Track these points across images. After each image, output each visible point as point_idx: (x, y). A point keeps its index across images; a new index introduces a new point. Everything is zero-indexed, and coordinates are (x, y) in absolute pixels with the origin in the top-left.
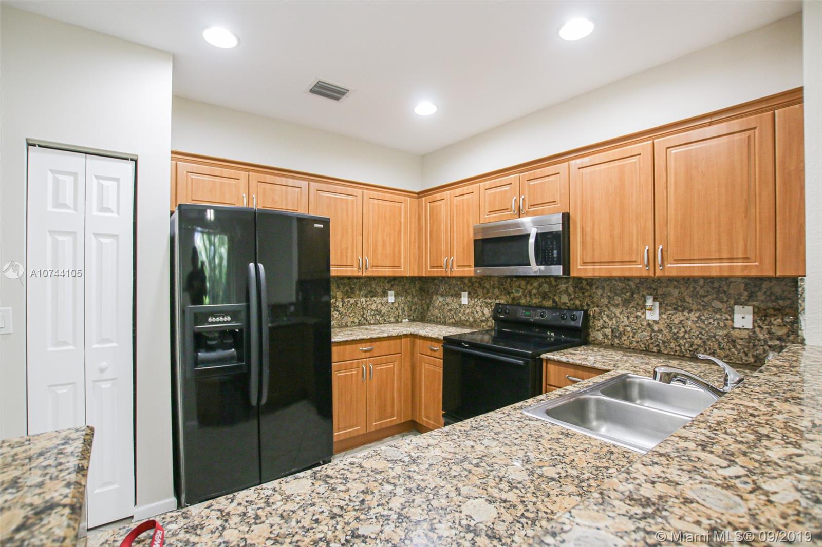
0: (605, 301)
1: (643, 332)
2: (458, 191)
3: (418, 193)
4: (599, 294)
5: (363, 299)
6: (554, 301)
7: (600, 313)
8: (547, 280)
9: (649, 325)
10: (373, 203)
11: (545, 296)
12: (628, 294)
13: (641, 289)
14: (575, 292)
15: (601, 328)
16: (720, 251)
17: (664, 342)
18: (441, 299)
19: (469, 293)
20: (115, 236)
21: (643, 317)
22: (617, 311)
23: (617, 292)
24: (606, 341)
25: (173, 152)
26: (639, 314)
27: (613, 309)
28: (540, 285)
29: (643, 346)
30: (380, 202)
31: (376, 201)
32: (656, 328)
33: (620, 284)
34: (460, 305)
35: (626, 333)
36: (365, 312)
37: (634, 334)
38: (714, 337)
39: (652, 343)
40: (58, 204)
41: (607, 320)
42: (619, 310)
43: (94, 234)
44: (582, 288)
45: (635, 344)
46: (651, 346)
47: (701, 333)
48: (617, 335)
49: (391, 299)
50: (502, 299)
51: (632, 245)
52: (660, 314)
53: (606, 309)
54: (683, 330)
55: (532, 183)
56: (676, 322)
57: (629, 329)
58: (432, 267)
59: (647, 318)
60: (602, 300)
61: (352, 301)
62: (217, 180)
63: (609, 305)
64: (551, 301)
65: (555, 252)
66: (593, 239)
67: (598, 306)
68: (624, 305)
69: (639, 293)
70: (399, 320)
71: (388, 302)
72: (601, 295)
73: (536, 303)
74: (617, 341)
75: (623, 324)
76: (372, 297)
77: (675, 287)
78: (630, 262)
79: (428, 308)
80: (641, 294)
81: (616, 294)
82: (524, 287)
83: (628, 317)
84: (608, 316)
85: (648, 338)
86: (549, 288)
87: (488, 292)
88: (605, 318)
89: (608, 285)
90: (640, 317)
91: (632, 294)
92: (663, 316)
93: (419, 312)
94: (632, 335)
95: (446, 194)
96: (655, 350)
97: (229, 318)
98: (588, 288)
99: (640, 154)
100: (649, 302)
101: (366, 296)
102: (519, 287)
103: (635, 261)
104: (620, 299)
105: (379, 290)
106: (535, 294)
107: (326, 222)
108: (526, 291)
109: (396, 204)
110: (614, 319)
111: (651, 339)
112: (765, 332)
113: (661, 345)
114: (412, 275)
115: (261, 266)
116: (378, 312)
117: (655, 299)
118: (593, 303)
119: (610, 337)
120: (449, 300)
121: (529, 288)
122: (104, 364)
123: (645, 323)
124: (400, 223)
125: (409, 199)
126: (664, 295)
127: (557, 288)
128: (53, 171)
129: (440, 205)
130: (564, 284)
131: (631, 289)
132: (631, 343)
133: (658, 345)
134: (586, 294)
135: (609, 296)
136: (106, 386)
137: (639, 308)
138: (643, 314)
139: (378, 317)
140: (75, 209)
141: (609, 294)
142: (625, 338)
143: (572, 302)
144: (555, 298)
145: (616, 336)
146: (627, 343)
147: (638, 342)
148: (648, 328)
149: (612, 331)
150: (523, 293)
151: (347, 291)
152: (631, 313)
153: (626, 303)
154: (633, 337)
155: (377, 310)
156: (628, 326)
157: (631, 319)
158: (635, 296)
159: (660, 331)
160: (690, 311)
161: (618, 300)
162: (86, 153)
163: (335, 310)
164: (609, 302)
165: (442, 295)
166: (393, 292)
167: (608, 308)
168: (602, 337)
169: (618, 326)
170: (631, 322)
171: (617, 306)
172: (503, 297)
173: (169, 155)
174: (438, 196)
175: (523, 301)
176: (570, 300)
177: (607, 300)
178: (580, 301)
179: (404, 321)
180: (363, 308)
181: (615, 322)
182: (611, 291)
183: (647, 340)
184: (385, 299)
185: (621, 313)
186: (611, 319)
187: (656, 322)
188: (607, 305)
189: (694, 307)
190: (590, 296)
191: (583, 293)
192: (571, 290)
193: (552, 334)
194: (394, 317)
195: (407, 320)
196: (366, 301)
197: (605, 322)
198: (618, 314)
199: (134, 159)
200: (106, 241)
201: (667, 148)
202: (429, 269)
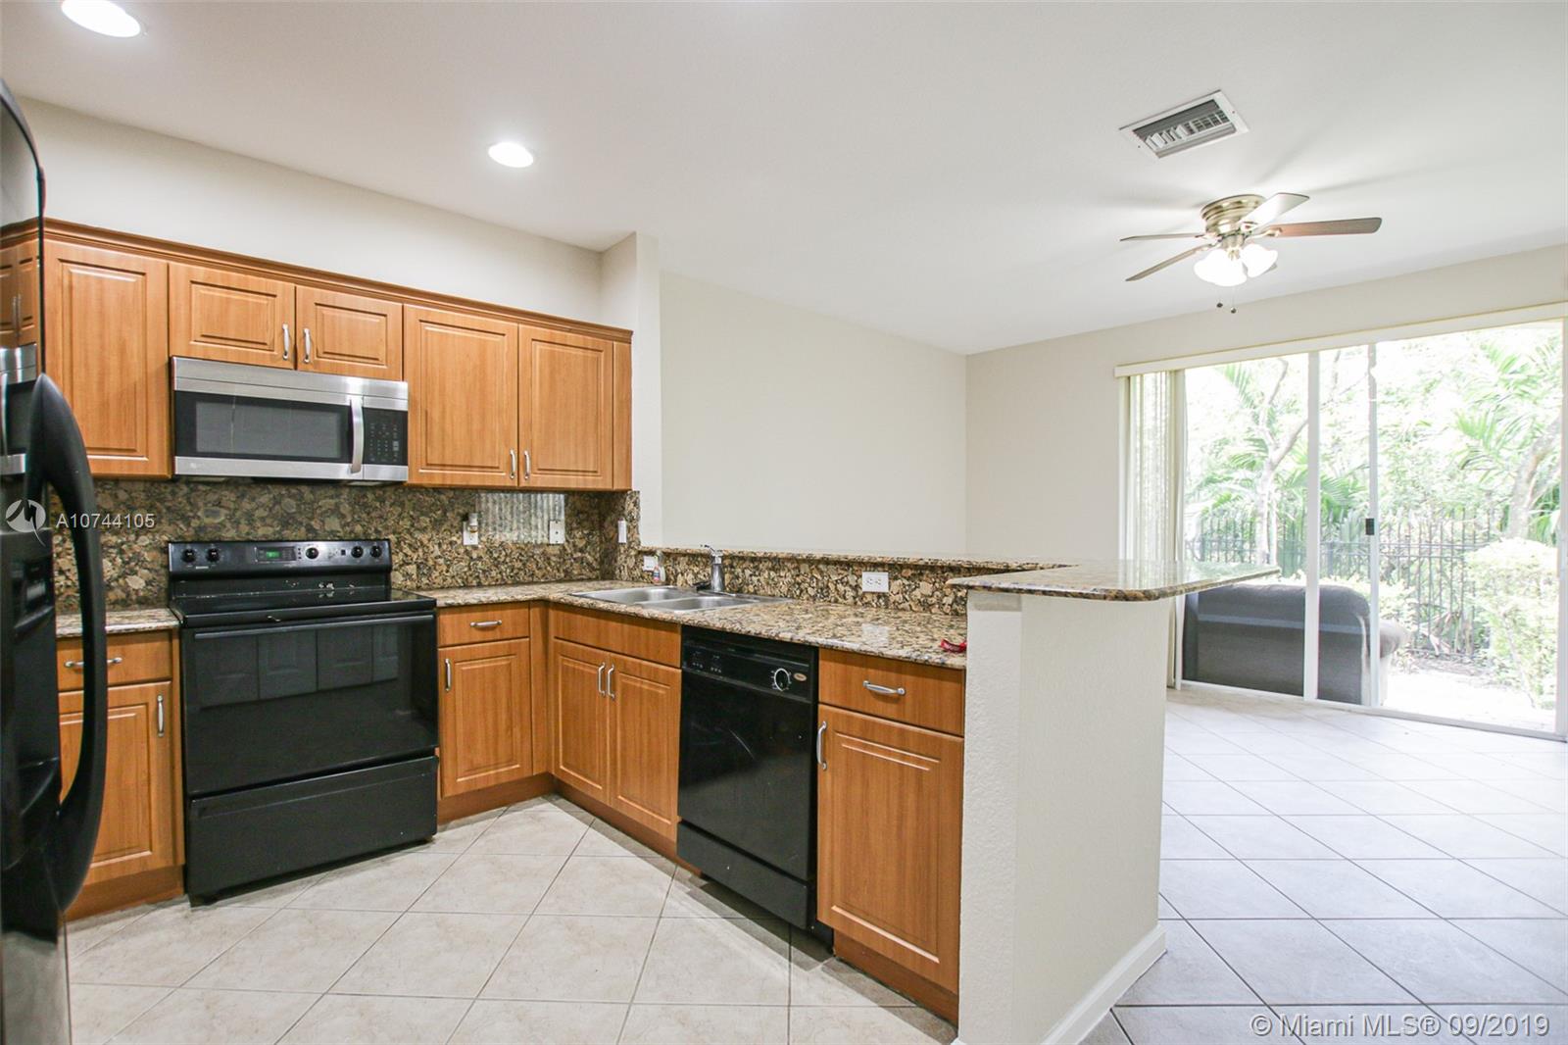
0: (406, 523)
1: (459, 562)
4: (397, 513)
6: (309, 530)
7: (398, 543)
8: (294, 491)
9: (467, 552)
11: (286, 521)
12: (439, 512)
13: (456, 506)
14: (353, 512)
15: (401, 566)
16: (576, 462)
17: (484, 571)
21: (459, 542)
22: (424, 538)
23: (424, 509)
24: (409, 583)
26: (454, 539)
27: (418, 535)
28: (277, 501)
29: (460, 581)
32: (475, 556)
33: (427, 499)
35: (437, 567)
37: (448, 566)
38: (533, 557)
39: (471, 575)
41: (410, 553)
42: (427, 536)
44: (365, 506)
45: (449, 580)
46: (470, 579)
47: (521, 554)
48: (425, 571)
50: (164, 533)
52: (481, 537)
53: (408, 536)
54: (504, 553)
55: (330, 312)
56: (497, 544)
57: (441, 561)
59: (465, 544)
60: (401, 523)
63: (412, 530)
64: (303, 529)
65: (396, 443)
66: (443, 430)
67: (394, 533)
68: (433, 529)
69: (453, 510)
72: (400, 515)
73: (264, 535)
74: (425, 580)
75: (433, 556)
78: (492, 467)
80: (456, 512)
81: (423, 514)
82: (232, 506)
83: (440, 545)
84: (410, 546)
85: (466, 569)
86: (298, 505)
88: (407, 550)
89: (409, 501)
90: (456, 542)
91: (445, 512)
92: (484, 538)
94: (445, 568)
96: (475, 583)
98: (378, 504)
102: (219, 504)
103: (498, 468)
104: (428, 520)
106: (263, 519)
108: (238, 514)
110: (420, 550)
111: (470, 569)
112: (571, 545)
113: (481, 576)
118: (386, 528)
119: (414, 577)
121: (246, 506)
123: (462, 550)
126: (484, 513)
127: (315, 505)
130: (332, 497)
131: (442, 506)
132: (444, 580)
133: (478, 577)
134: (373, 514)
135: (411, 516)
137: (454, 531)
138: (458, 538)
141: (411, 513)
142: (437, 574)
143: (348, 529)
144: (313, 523)
145: (423, 573)
146: (439, 580)
147: (453, 577)
148: (466, 557)
149: (418, 567)
150: (230, 518)
152: (444, 539)
153: (436, 525)
154: (447, 571)
156: (440, 557)
157: (444, 547)
158: (448, 514)
159: (480, 558)
161: (425, 521)
164: (412, 526)
167: (411, 534)
168: (402, 579)
169: (426, 560)
170: (444, 551)
171: (423, 530)
172: (170, 529)
175: (229, 534)
177: (409, 523)
178: (363, 526)
181: (421, 554)
182: (414, 509)
183: (465, 573)
185: (429, 540)
186: (415, 550)
187: (475, 548)
188: (408, 530)
189: (514, 525)
190: (381, 517)
191: (368, 514)
192: (345, 508)
193: (330, 586)
197: (406, 555)
198: (426, 542)
201: (533, 340)
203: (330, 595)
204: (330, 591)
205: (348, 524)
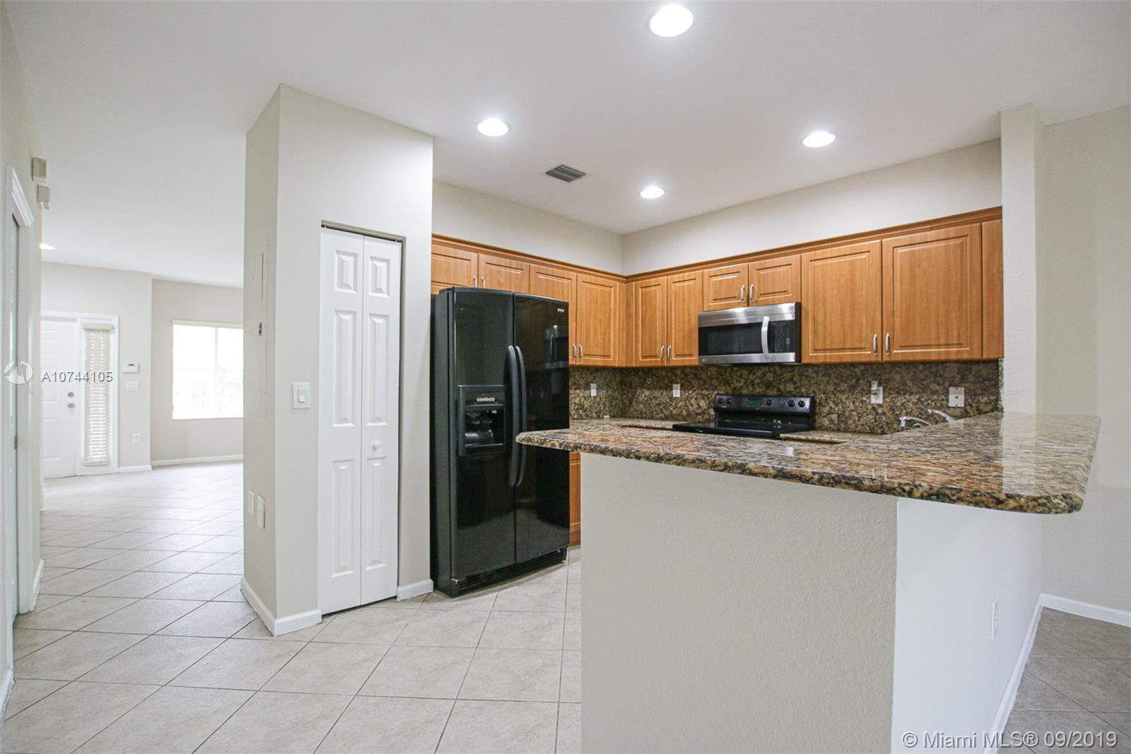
0: (831, 388)
1: (867, 415)
2: (677, 277)
3: (627, 278)
4: (826, 381)
6: (779, 390)
7: (826, 400)
8: (772, 369)
9: (874, 408)
10: (586, 288)
11: (769, 385)
12: (854, 380)
13: (866, 376)
14: (801, 380)
15: (827, 414)
16: (938, 338)
17: (887, 424)
18: (647, 393)
19: (682, 385)
20: (385, 316)
21: (868, 401)
22: (843, 397)
23: (844, 379)
24: (832, 426)
25: (434, 236)
26: (864, 398)
27: (840, 396)
28: (764, 375)
29: (868, 428)
30: (593, 286)
31: (588, 285)
32: (880, 411)
33: (845, 371)
34: (672, 398)
35: (852, 417)
37: (860, 417)
38: (932, 416)
39: (877, 426)
40: (343, 285)
41: (833, 407)
42: (845, 396)
43: (370, 314)
44: (807, 376)
45: (860, 427)
46: (876, 428)
47: (920, 413)
48: (843, 419)
49: (594, 393)
50: (721, 390)
51: (862, 333)
52: (884, 398)
53: (832, 396)
54: (905, 411)
55: (761, 272)
56: (899, 404)
57: (854, 413)
58: (643, 357)
59: (872, 402)
60: (828, 387)
63: (835, 392)
64: (776, 390)
65: (788, 339)
66: (825, 327)
67: (824, 393)
68: (850, 391)
69: (864, 379)
70: (601, 416)
71: (590, 396)
72: (828, 382)
73: (759, 393)
74: (843, 425)
75: (849, 409)
76: (576, 389)
77: (898, 372)
78: (860, 348)
79: (631, 403)
80: (866, 380)
81: (842, 381)
82: (746, 377)
83: (854, 402)
84: (834, 402)
85: (873, 421)
86: (774, 377)
87: (705, 383)
88: (832, 404)
89: (834, 373)
90: (865, 401)
91: (858, 380)
92: (887, 399)
93: (619, 406)
94: (857, 419)
95: (663, 279)
96: (879, 431)
97: (493, 399)
98: (814, 375)
99: (869, 251)
100: (874, 387)
102: (741, 376)
103: (864, 348)
104: (846, 385)
105: (582, 382)
106: (758, 384)
107: (565, 306)
108: (748, 381)
109: (607, 289)
110: (840, 405)
111: (876, 421)
112: (974, 409)
113: (885, 426)
114: (620, 365)
115: (518, 348)
116: (581, 406)
117: (879, 384)
118: (819, 390)
119: (836, 422)
120: (657, 393)
121: (752, 377)
122: (377, 442)
123: (870, 407)
124: (610, 309)
125: (618, 283)
126: (888, 381)
127: (782, 377)
128: (339, 252)
129: (656, 291)
130: (790, 372)
131: (856, 376)
132: (857, 427)
133: (882, 427)
134: (812, 382)
135: (835, 383)
136: (377, 464)
137: (864, 393)
138: (868, 398)
139: (582, 413)
140: (355, 289)
141: (835, 381)
142: (851, 422)
143: (798, 390)
144: (780, 386)
145: (842, 421)
146: (853, 426)
147: (863, 425)
148: (872, 412)
149: (839, 416)
150: (745, 383)
152: (856, 399)
153: (852, 388)
154: (859, 421)
155: (580, 404)
156: (854, 411)
157: (857, 404)
158: (860, 382)
159: (884, 413)
160: (911, 394)
161: (844, 386)
162: (364, 235)
164: (835, 389)
165: (649, 389)
166: (595, 385)
167: (835, 394)
168: (828, 422)
169: (844, 412)
170: (857, 407)
171: (843, 392)
172: (723, 388)
173: (430, 238)
174: (653, 281)
175: (745, 391)
176: (796, 389)
177: (833, 387)
178: (806, 389)
179: (605, 417)
181: (840, 407)
182: (837, 378)
183: (872, 423)
184: (588, 392)
185: (847, 399)
186: (837, 405)
187: (880, 406)
188: (833, 392)
189: (915, 390)
190: (816, 383)
191: (809, 381)
193: (779, 422)
194: (596, 413)
195: (608, 416)
197: (831, 408)
198: (844, 400)
199: (402, 241)
200: (379, 321)
201: (894, 248)
202: (641, 360)
203: (779, 427)
204: (779, 424)
205: (797, 388)
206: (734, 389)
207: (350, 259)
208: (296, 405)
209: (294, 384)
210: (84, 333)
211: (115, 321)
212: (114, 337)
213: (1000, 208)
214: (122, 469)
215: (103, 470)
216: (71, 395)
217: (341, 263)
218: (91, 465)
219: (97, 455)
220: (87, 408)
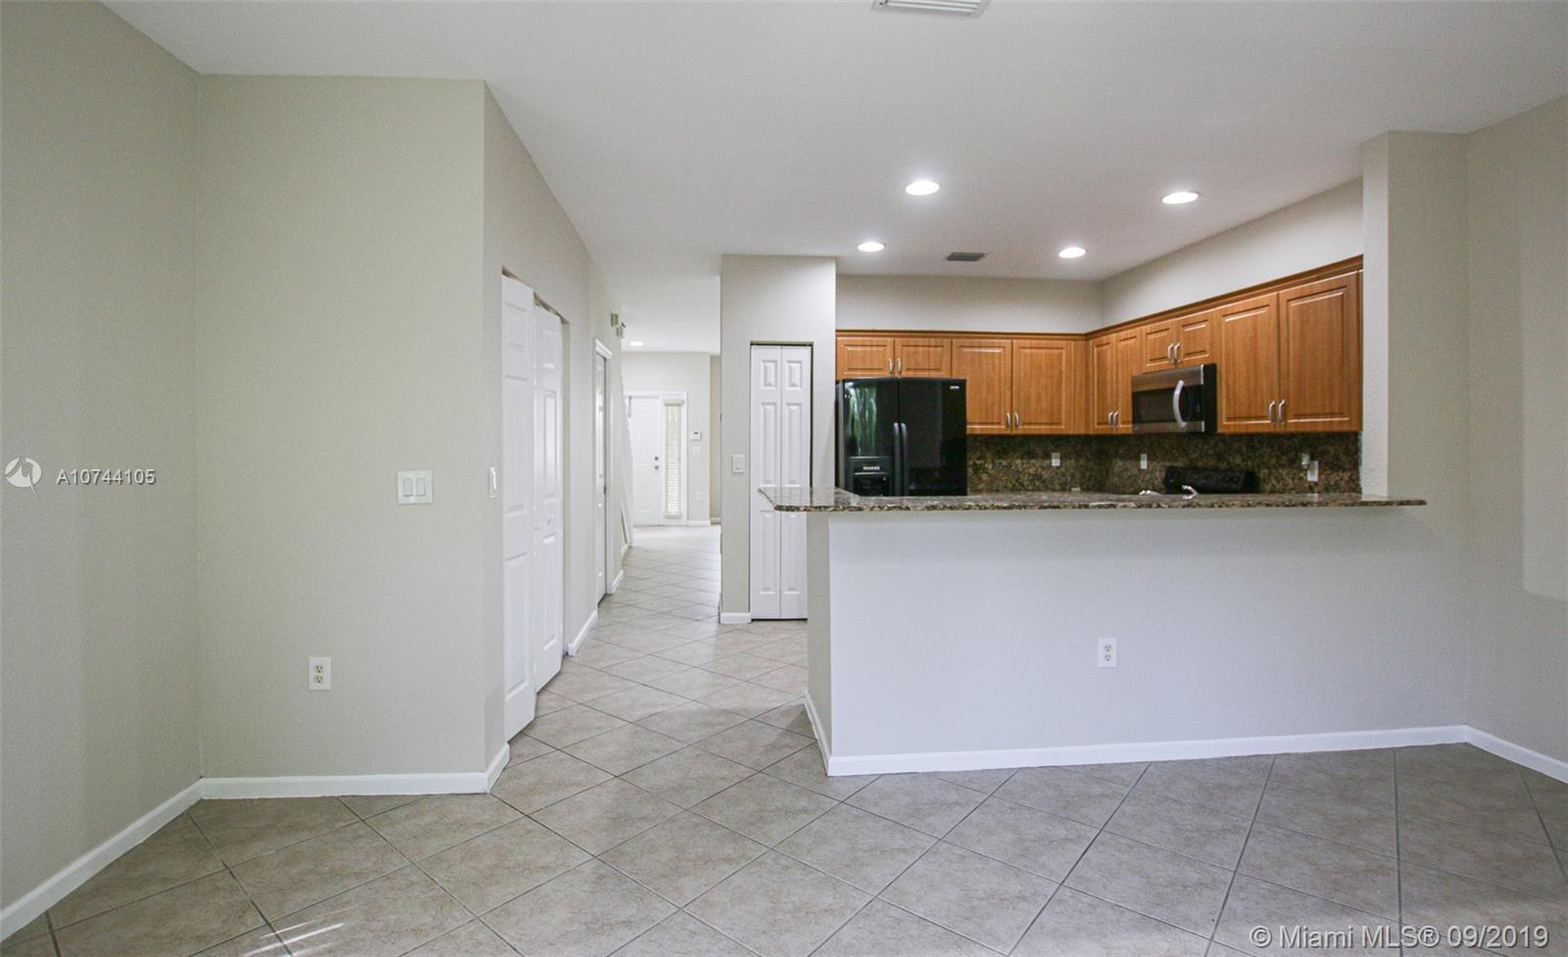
0: (1273, 461)
2: (1123, 334)
3: (1086, 335)
4: (1269, 453)
5: (1018, 461)
6: (1229, 463)
7: (1269, 475)
9: (1311, 487)
10: (1025, 354)
11: (1220, 457)
12: (1294, 453)
13: (1304, 447)
14: (1247, 452)
16: (1324, 405)
18: (1120, 463)
19: (1149, 456)
20: (799, 404)
21: (1306, 478)
22: (1284, 472)
23: (1284, 450)
26: (1303, 475)
27: (1280, 470)
30: (1034, 351)
31: (1028, 351)
33: (1287, 442)
34: (1140, 470)
36: (1021, 476)
40: (767, 384)
41: (1275, 484)
43: (787, 404)
49: (1056, 462)
51: (1263, 400)
52: (1320, 474)
53: (1274, 471)
55: (1186, 330)
56: (1332, 483)
58: (1099, 424)
59: (1309, 480)
60: (1271, 460)
61: (1004, 463)
62: (868, 349)
63: (1277, 466)
64: (1225, 463)
65: (1198, 407)
67: (1267, 468)
68: (1287, 466)
70: (1067, 487)
71: (1051, 466)
72: (1271, 454)
75: (1289, 487)
76: (1030, 459)
77: (1332, 444)
78: (1262, 417)
79: (1107, 475)
81: (1284, 454)
83: (1293, 479)
84: (1276, 478)
87: (1167, 454)
88: (1274, 482)
89: (1277, 443)
90: (1303, 478)
91: (1297, 453)
92: (1323, 477)
93: (1096, 479)
95: (1113, 337)
97: (878, 468)
98: (1259, 446)
99: (1268, 305)
100: (1305, 462)
101: (1022, 458)
103: (1265, 417)
104: (1286, 458)
105: (1040, 452)
107: (962, 384)
109: (1055, 351)
110: (1282, 482)
114: (1077, 432)
115: (903, 425)
116: (1039, 477)
117: (1313, 458)
118: (1262, 464)
120: (1128, 464)
121: (1206, 447)
123: (1308, 485)
124: (1061, 372)
125: (1073, 343)
126: (1325, 453)
128: (764, 361)
129: (1106, 350)
130: (1238, 442)
131: (1295, 447)
134: (1257, 453)
135: (1277, 455)
139: (1037, 483)
140: (776, 386)
141: (1277, 453)
143: (1244, 463)
144: (1229, 459)
148: (1309, 491)
150: (1200, 454)
151: (998, 452)
152: (1296, 475)
153: (1293, 463)
155: (1036, 475)
156: (1292, 489)
157: (1296, 481)
160: (1344, 471)
161: (1284, 460)
162: (782, 345)
163: (984, 472)
164: (1277, 462)
165: (1122, 458)
166: (1058, 454)
167: (1276, 469)
170: (1295, 485)
171: (1283, 466)
173: (834, 334)
174: (1104, 339)
175: (1200, 464)
176: (1243, 461)
177: (1275, 461)
178: (1251, 462)
179: (1073, 489)
180: (1018, 472)
181: (1281, 485)
182: (1279, 450)
184: (1047, 462)
185: (1287, 475)
186: (1278, 482)
187: (1317, 484)
188: (1275, 466)
189: (1347, 466)
190: (1260, 456)
191: (1255, 452)
192: (1244, 449)
194: (1060, 485)
195: (1078, 489)
196: (1023, 464)
197: (1273, 485)
198: (1285, 476)
199: (811, 345)
200: (794, 408)
201: (1289, 301)
202: (1096, 426)
206: (1191, 461)
207: (772, 365)
208: (735, 470)
209: (734, 456)
210: (664, 408)
211: (684, 397)
212: (684, 409)
213: (1361, 258)
214: (690, 522)
215: (675, 522)
216: (657, 459)
217: (766, 368)
218: (669, 517)
219: (673, 510)
220: (667, 469)
